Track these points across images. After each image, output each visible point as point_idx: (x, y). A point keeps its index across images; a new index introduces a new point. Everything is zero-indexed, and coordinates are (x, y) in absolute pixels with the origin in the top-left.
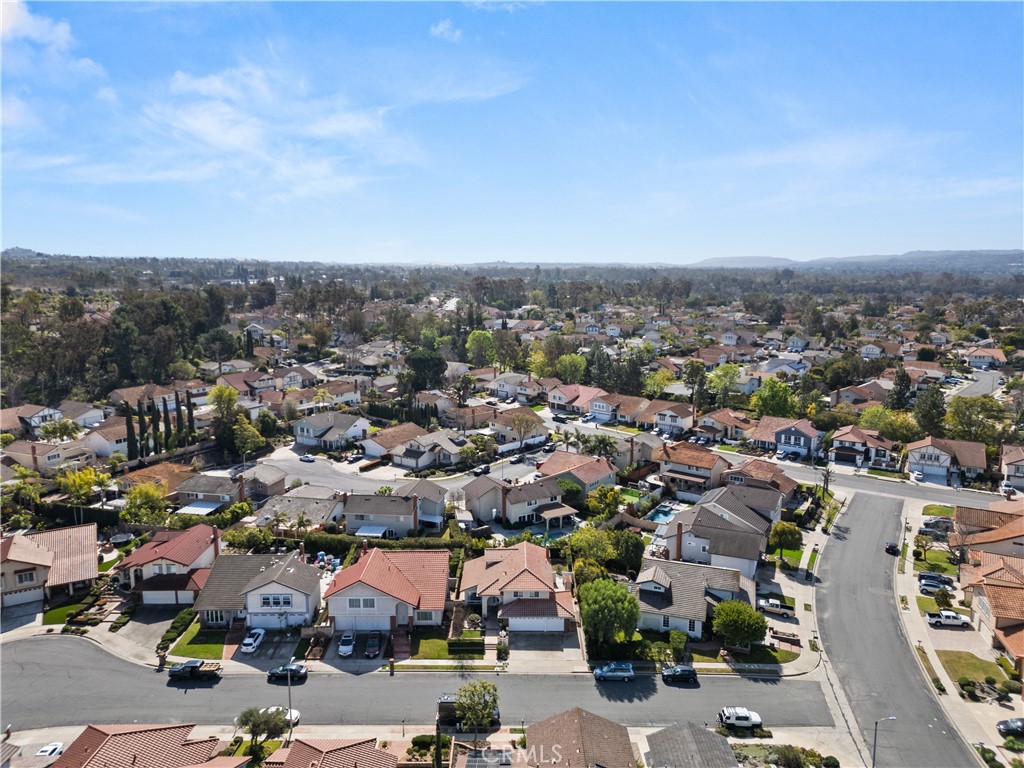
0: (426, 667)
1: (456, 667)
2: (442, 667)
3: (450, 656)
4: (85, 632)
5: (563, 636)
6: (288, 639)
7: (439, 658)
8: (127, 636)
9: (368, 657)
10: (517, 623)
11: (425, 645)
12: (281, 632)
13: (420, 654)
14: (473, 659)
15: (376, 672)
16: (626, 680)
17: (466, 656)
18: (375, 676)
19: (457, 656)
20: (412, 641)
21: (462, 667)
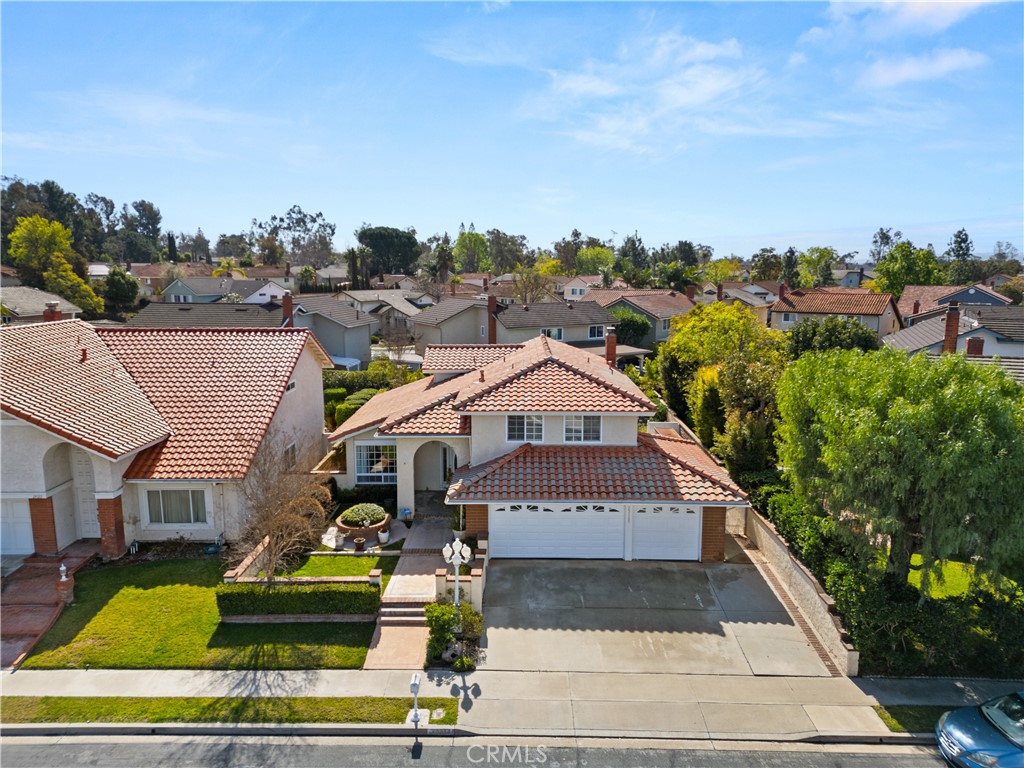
3: (217, 654)
10: (522, 527)
14: (311, 665)
17: (285, 653)
19: (245, 654)
20: (77, 590)
21: (240, 709)
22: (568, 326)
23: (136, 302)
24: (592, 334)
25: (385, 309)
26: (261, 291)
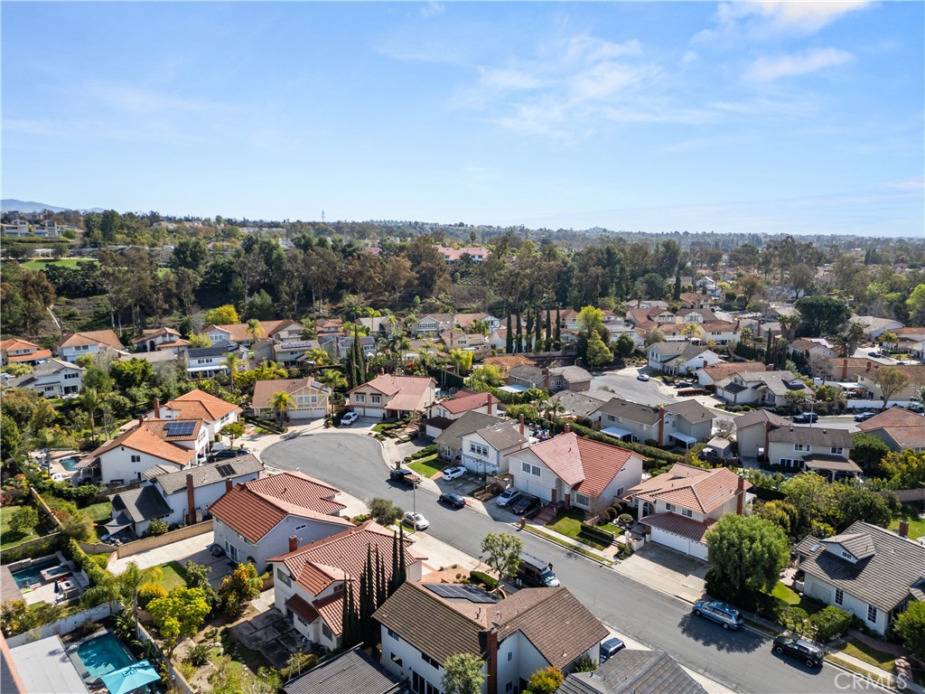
0: (548, 536)
1: (571, 546)
2: (561, 542)
3: (577, 538)
4: (383, 440)
5: (702, 565)
6: (478, 482)
7: (567, 535)
8: (399, 449)
9: (514, 512)
10: (659, 535)
11: (565, 522)
12: (477, 475)
13: (555, 526)
14: (593, 546)
15: (510, 525)
16: (726, 626)
17: (590, 542)
18: (506, 527)
19: (582, 540)
20: (557, 514)
21: (576, 548)
22: (813, 444)
23: (632, 351)
24: (834, 451)
25: (762, 387)
26: (700, 355)
